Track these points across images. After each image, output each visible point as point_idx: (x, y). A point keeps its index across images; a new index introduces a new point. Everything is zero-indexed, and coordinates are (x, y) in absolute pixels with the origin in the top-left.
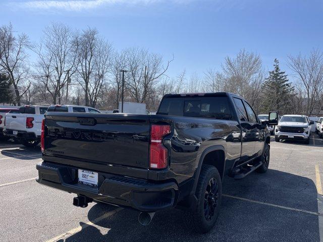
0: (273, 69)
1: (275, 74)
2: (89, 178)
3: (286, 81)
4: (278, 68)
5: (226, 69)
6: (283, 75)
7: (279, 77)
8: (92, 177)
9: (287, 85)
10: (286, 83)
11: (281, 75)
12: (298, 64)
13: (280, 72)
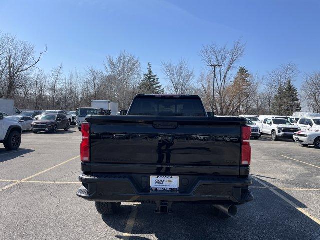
0: (147, 72)
1: (149, 77)
2: (165, 183)
3: (157, 83)
4: (151, 72)
5: (108, 67)
6: (156, 78)
7: (152, 80)
8: (170, 181)
9: (159, 87)
10: (158, 85)
11: (153, 78)
12: (169, 70)
13: (153, 75)
